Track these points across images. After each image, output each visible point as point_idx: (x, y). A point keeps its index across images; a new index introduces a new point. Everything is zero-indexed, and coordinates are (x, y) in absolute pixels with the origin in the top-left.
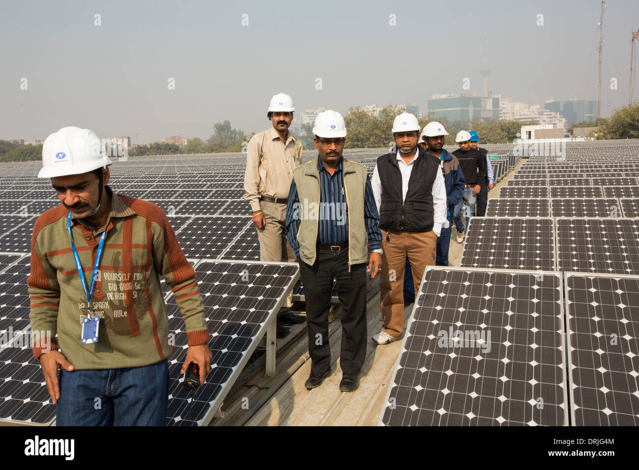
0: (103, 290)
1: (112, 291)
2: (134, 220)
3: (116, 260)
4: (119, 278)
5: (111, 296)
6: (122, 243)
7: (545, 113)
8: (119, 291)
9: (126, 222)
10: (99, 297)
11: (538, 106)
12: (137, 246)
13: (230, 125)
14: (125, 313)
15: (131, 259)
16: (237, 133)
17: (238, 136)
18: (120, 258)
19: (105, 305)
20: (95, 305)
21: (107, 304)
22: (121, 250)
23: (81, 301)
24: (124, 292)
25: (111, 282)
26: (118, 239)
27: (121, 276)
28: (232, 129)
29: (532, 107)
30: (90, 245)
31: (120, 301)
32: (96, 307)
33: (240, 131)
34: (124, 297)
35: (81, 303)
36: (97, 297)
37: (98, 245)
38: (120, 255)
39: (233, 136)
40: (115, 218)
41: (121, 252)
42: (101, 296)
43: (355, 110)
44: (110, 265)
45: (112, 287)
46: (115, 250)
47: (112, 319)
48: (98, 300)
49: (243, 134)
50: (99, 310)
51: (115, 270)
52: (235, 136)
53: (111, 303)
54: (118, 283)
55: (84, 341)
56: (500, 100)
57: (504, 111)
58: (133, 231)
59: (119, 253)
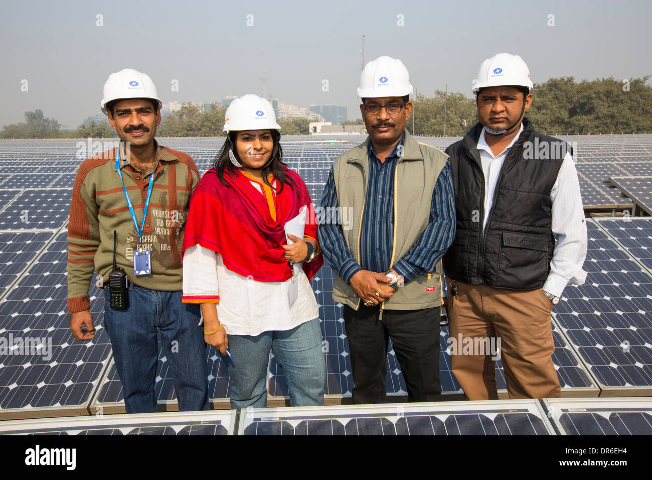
0: (152, 225)
1: (159, 227)
2: (177, 165)
3: (163, 199)
4: (165, 215)
5: (159, 231)
6: (168, 184)
7: (311, 114)
8: (165, 227)
9: (170, 166)
10: (148, 231)
11: (305, 109)
12: (181, 188)
13: (42, 114)
14: (170, 247)
15: (176, 199)
16: (50, 122)
17: (51, 124)
18: (167, 197)
19: (154, 239)
20: (144, 238)
21: (155, 237)
22: (167, 191)
23: (130, 236)
24: (170, 228)
25: (159, 218)
26: (165, 180)
27: (167, 213)
28: (45, 117)
29: (301, 109)
30: (139, 185)
31: (166, 236)
32: (145, 241)
33: (54, 120)
34: (169, 233)
35: (129, 237)
36: (146, 231)
37: (148, 185)
38: (167, 194)
39: (47, 124)
40: (162, 160)
41: (168, 193)
42: (150, 231)
43: (186, 105)
44: (157, 203)
45: (160, 223)
46: (163, 190)
47: (159, 252)
48: (147, 234)
49: (57, 122)
50: (147, 243)
51: (162, 208)
52: (48, 125)
53: (159, 237)
54: (164, 219)
55: (137, 272)
56: (278, 103)
57: (281, 111)
58: (176, 175)
59: (165, 192)
